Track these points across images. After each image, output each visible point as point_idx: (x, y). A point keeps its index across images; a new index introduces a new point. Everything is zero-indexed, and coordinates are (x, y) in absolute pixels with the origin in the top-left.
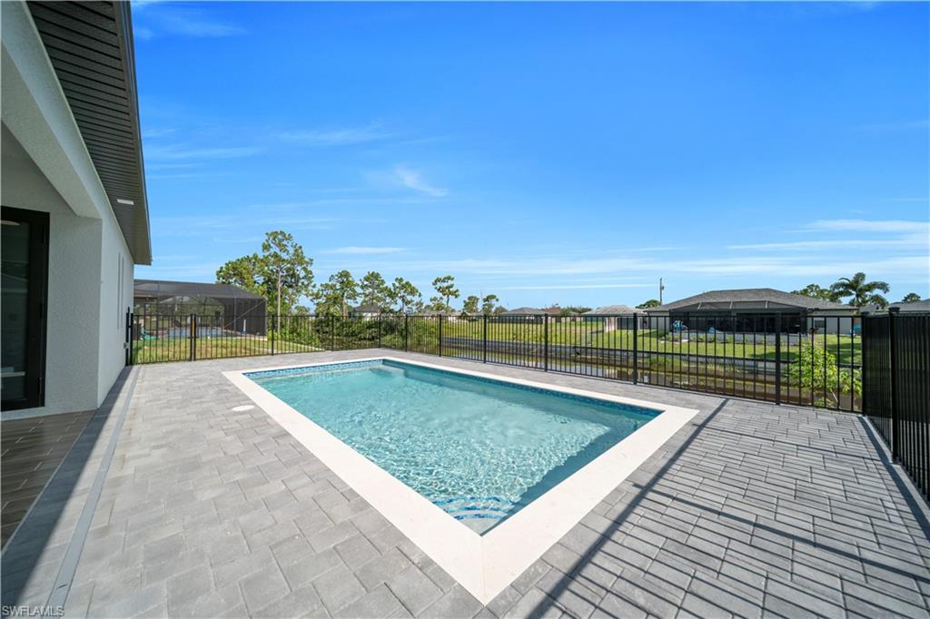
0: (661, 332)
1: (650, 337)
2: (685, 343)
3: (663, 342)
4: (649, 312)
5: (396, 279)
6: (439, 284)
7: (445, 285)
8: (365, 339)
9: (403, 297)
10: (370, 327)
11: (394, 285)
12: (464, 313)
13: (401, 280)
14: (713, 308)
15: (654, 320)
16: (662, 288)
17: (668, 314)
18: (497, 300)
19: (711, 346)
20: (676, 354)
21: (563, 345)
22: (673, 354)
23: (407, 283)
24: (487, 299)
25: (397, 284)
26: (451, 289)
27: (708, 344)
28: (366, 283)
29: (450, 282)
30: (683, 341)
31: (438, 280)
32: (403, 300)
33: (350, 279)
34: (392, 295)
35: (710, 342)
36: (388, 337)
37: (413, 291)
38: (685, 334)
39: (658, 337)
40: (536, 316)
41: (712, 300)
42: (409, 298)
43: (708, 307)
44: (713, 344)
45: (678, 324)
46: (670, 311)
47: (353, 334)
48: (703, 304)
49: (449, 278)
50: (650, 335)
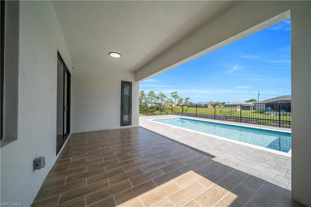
0: (262, 111)
1: (258, 113)
2: (272, 116)
3: (262, 115)
4: (255, 104)
5: (160, 93)
6: (173, 94)
7: (175, 95)
8: (149, 112)
9: (162, 99)
10: (151, 108)
11: (159, 95)
12: (178, 104)
13: (161, 93)
14: (285, 102)
15: (257, 107)
16: (259, 95)
17: (265, 105)
18: (190, 99)
19: (285, 117)
20: (269, 120)
21: (221, 115)
22: (268, 120)
23: (163, 94)
24: (187, 99)
25: (160, 95)
26: (177, 96)
27: (284, 116)
28: (149, 94)
29: (177, 94)
30: (272, 115)
31: (172, 93)
32: (162, 100)
33: (144, 93)
34: (158, 98)
35: (285, 115)
36: (157, 112)
37: (165, 97)
38: (272, 112)
39: (261, 113)
40: (205, 105)
41: (284, 99)
42: (163, 99)
43: (282, 102)
44: (286, 116)
45: (269, 108)
46: (266, 104)
47: (145, 110)
48: (281, 101)
49: (176, 92)
50: (256, 112)
